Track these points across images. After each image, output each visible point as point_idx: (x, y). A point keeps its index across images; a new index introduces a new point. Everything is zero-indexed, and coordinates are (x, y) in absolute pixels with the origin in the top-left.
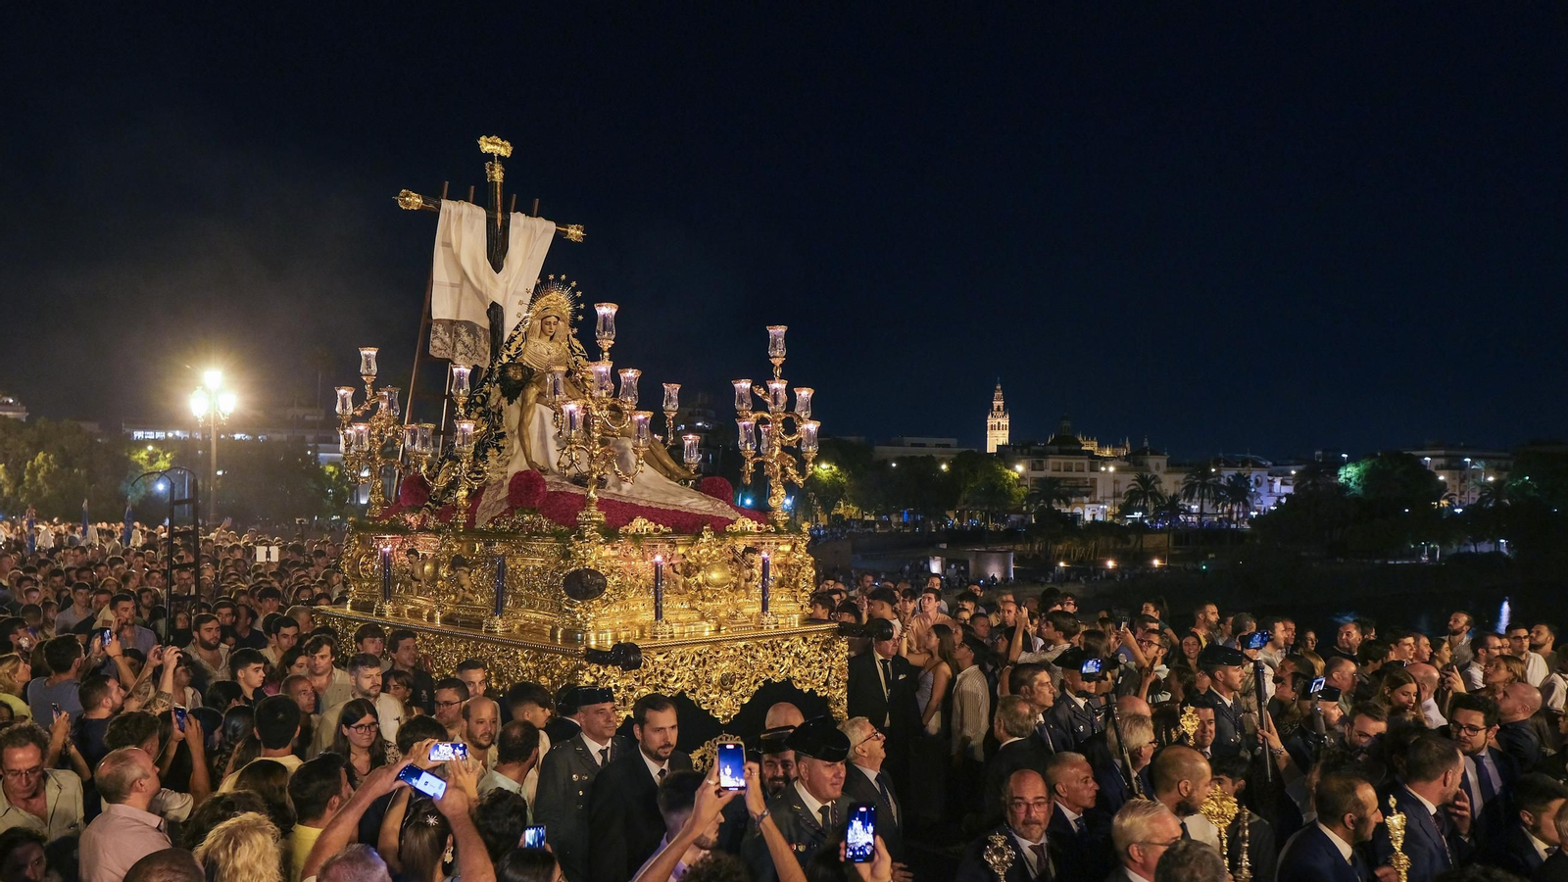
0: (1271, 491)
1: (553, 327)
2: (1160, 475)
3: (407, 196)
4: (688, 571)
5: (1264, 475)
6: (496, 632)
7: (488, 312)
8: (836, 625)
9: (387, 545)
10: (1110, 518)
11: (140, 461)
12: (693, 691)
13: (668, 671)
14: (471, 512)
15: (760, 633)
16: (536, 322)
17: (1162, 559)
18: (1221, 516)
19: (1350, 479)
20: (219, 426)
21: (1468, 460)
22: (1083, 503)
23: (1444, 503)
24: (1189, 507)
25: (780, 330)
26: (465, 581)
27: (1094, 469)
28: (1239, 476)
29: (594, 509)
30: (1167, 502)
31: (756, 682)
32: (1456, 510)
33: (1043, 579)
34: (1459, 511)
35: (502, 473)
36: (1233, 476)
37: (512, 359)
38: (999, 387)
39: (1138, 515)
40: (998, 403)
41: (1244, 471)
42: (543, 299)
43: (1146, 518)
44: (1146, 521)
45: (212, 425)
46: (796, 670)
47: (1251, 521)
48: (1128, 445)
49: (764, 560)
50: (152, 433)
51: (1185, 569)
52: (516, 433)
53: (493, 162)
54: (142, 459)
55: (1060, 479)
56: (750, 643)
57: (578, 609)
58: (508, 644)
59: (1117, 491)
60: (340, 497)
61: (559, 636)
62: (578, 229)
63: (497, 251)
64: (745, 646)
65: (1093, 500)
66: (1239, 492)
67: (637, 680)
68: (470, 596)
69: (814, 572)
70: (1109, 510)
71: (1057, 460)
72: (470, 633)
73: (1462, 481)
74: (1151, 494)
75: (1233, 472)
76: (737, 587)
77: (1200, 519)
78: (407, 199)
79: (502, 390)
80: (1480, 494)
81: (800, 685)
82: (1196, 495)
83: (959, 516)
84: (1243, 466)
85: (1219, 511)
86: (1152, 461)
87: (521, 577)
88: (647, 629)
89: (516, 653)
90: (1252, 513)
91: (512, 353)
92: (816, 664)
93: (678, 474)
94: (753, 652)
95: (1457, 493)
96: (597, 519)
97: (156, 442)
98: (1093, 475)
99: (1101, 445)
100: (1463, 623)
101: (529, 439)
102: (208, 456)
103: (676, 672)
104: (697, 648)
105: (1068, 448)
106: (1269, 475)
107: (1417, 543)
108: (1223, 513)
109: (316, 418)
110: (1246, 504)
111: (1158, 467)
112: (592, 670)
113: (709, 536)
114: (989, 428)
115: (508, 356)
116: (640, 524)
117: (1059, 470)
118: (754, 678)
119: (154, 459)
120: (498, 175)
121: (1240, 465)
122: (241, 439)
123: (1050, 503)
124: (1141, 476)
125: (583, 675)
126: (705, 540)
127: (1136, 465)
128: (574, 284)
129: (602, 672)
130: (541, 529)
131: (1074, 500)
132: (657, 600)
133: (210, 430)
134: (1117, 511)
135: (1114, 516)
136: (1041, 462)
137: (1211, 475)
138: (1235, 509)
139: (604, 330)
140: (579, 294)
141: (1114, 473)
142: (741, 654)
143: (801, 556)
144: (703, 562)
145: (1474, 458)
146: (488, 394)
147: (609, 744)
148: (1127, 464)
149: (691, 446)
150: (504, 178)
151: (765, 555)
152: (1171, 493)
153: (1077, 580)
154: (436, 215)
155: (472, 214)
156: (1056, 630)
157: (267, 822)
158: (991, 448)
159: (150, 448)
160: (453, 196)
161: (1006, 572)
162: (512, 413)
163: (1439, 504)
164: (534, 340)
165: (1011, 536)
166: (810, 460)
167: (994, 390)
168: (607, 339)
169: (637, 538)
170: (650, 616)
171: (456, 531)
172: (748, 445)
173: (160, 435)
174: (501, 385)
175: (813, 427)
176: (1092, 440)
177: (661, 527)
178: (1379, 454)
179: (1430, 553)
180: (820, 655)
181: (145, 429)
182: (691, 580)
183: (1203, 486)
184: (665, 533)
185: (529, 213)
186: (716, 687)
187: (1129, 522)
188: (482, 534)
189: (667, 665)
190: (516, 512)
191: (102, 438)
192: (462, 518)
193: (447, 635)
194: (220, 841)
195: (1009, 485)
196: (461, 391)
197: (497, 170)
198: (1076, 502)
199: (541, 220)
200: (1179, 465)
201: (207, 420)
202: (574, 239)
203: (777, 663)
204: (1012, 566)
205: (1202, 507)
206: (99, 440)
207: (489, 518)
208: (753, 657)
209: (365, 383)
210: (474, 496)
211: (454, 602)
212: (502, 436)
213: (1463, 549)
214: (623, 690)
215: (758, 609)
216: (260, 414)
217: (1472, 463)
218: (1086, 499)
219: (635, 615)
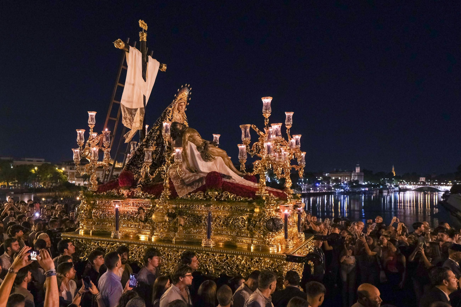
16: (177, 105)
42: (181, 95)
61: (252, 248)
78: (120, 43)
79: (172, 134)
91: (170, 118)
130: (229, 199)
132: (286, 231)
155: (138, 54)
164: (175, 112)
209: (90, 128)
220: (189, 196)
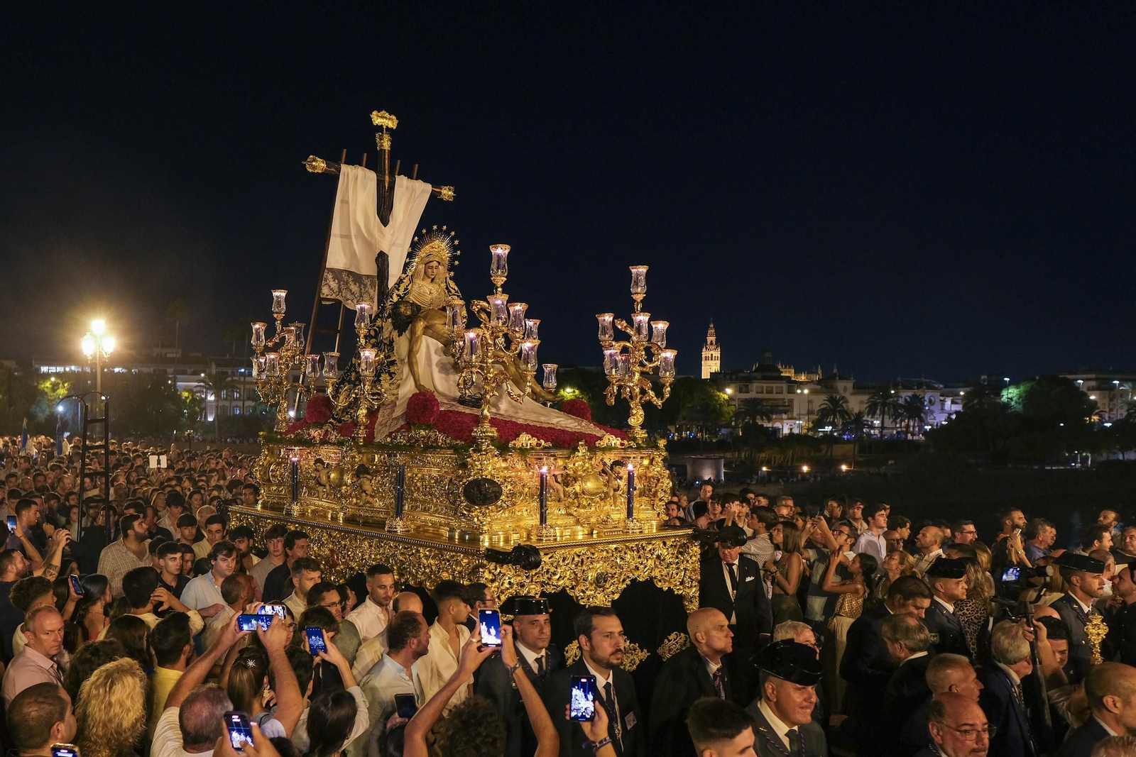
0: (942, 409)
1: (435, 270)
2: (847, 395)
3: (314, 161)
4: (567, 480)
5: (936, 396)
6: (396, 532)
7: (377, 260)
8: (690, 531)
9: (295, 455)
10: (805, 431)
11: (46, 390)
12: (573, 588)
13: (552, 570)
14: (370, 428)
15: (628, 537)
16: (420, 267)
17: (849, 464)
18: (899, 430)
19: (1011, 399)
20: (103, 362)
21: (1116, 382)
22: (782, 419)
23: (1095, 418)
24: (872, 422)
25: (643, 270)
26: (367, 487)
27: (791, 391)
28: (915, 397)
29: (487, 426)
30: (853, 418)
31: (624, 580)
32: (1106, 425)
33: (749, 481)
34: (1108, 425)
35: (393, 395)
36: (909, 397)
37: (402, 298)
38: (712, 326)
39: (828, 429)
40: (711, 339)
41: (919, 393)
42: (427, 247)
43: (835, 431)
44: (835, 434)
45: (98, 362)
46: (657, 570)
47: (926, 433)
48: (820, 372)
49: (629, 473)
50: (54, 368)
51: (869, 473)
52: (406, 360)
53: (383, 133)
54: (47, 387)
55: (762, 400)
56: (620, 546)
57: (476, 513)
58: (410, 543)
59: (810, 409)
60: (193, 416)
61: (457, 537)
62: (450, 190)
63: (384, 209)
64: (616, 549)
65: (790, 416)
66: (915, 410)
67: (527, 577)
68: (371, 500)
69: (671, 483)
70: (804, 424)
71: (760, 385)
72: (373, 532)
73: (1111, 400)
74: (839, 412)
75: (910, 393)
76: (607, 494)
77: (881, 432)
78: (314, 163)
79: (393, 324)
80: (1128, 410)
81: (660, 584)
82: (878, 412)
83: (679, 431)
84: (918, 388)
85: (898, 425)
86: (840, 385)
87: (419, 484)
88: (534, 532)
89: (418, 551)
90: (926, 427)
91: (401, 293)
92: (674, 566)
93: (543, 397)
94: (622, 554)
95: (1107, 410)
96: (491, 434)
97: (57, 375)
98: (791, 396)
99: (797, 372)
100: (1112, 519)
101: (417, 366)
102: (94, 384)
103: (559, 570)
104: (577, 550)
105: (769, 374)
106: (941, 396)
107: (1071, 452)
108: (901, 427)
109: (175, 355)
110: (921, 420)
111: (845, 389)
112: (491, 568)
113: (584, 451)
114: (703, 359)
115: (398, 295)
116: (525, 440)
117: (762, 393)
118: (623, 577)
119: (56, 388)
120: (386, 144)
121: (916, 387)
122: (119, 372)
123: (754, 419)
124: (832, 397)
125: (484, 572)
126: (580, 454)
127: (826, 387)
128: (453, 233)
129: (498, 570)
130: (437, 443)
131: (774, 416)
132: (542, 507)
133: (96, 364)
134: (811, 425)
135: (809, 429)
136: (747, 386)
137: (891, 396)
138: (912, 424)
139: (498, 268)
140: (456, 242)
141: (808, 394)
142: (613, 556)
143: (659, 469)
144: (579, 473)
145: (1122, 381)
146: (381, 328)
147: (543, 652)
148: (819, 387)
149: (550, 373)
150: (391, 146)
151: (630, 467)
152: (856, 411)
153: (777, 482)
154: (337, 177)
155: (365, 177)
156: (759, 522)
157: (138, 667)
158: (705, 375)
159: (53, 379)
160: (350, 162)
161: (718, 475)
162: (402, 344)
163: (1090, 419)
164: (418, 281)
165: (722, 446)
166: (668, 384)
167: (708, 327)
168: (501, 276)
169: (523, 452)
170: (535, 520)
171: (356, 443)
172: (614, 370)
173: (60, 369)
174: (393, 319)
175: (670, 354)
176: (790, 368)
177: (542, 442)
178: (1037, 378)
179: (1083, 460)
180: (677, 557)
181: (49, 364)
182: (569, 489)
183: (884, 405)
184: (546, 448)
185: (410, 177)
186: (591, 584)
187: (821, 434)
188: (381, 447)
189: (552, 564)
190: (412, 427)
191: (18, 372)
192: (362, 433)
193: (352, 533)
194: (101, 680)
195: (721, 404)
196: (363, 324)
197: (386, 140)
198: (776, 418)
199: (420, 182)
200: (864, 388)
201: (94, 357)
202: (446, 198)
203: (642, 564)
204: (723, 470)
205: (883, 422)
206: (16, 374)
207: (387, 433)
208: (622, 559)
209: (275, 320)
210: (372, 414)
211: (356, 504)
212: (393, 363)
213: (1112, 457)
214: (515, 586)
215: (624, 515)
216: (133, 352)
217: (1120, 385)
218: (784, 416)
219: (520, 519)
220: (389, 440)
